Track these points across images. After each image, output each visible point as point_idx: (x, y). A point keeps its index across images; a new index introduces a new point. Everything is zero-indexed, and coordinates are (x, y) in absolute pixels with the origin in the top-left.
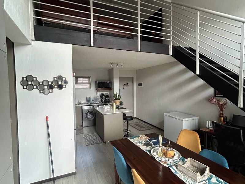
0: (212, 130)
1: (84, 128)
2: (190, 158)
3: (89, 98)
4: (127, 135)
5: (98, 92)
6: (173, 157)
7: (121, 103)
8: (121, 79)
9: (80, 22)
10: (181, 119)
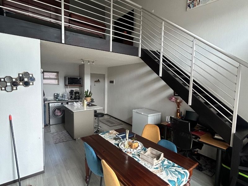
0: (170, 124)
1: (51, 126)
2: (150, 148)
3: (57, 94)
4: (98, 132)
5: (67, 88)
6: (137, 148)
7: (92, 100)
8: (92, 76)
9: (50, 16)
10: (147, 115)
